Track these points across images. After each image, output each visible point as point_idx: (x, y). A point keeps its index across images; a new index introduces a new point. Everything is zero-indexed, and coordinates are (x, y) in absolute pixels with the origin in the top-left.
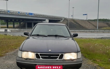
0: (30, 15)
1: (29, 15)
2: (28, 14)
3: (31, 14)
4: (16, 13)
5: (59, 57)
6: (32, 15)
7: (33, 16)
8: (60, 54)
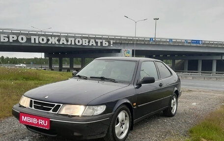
0: (195, 45)
1: (192, 45)
2: (190, 43)
3: (197, 42)
4: (165, 42)
5: (53, 108)
6: (198, 45)
7: (201, 45)
8: (56, 104)
